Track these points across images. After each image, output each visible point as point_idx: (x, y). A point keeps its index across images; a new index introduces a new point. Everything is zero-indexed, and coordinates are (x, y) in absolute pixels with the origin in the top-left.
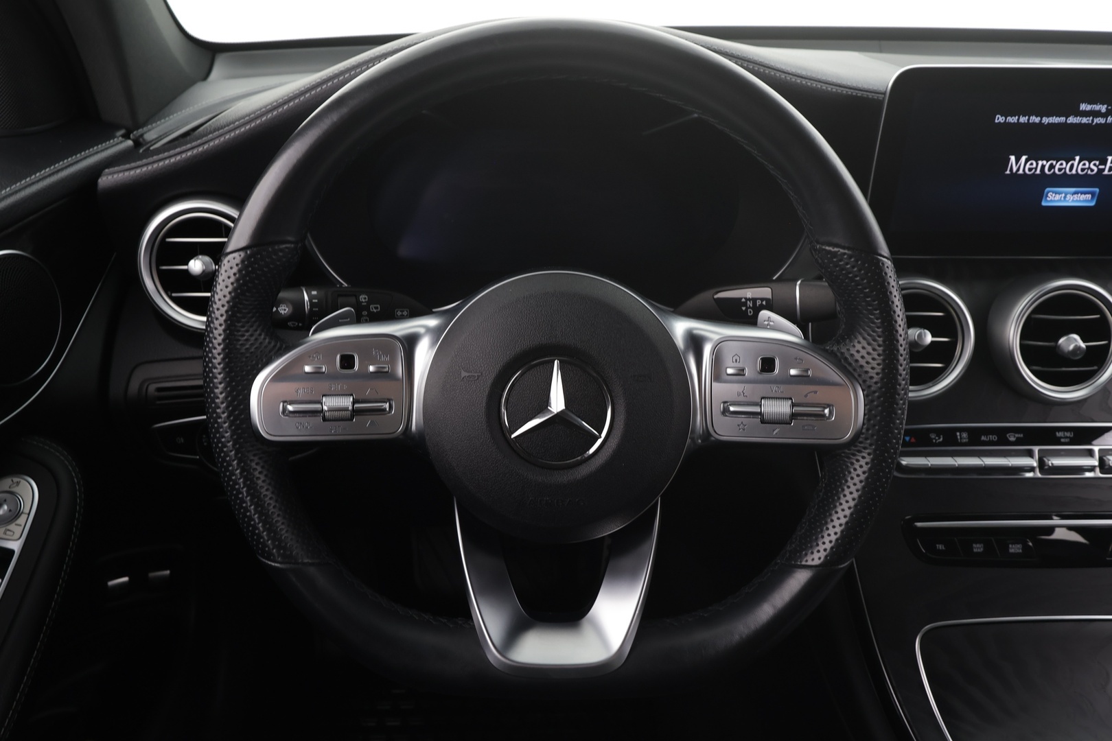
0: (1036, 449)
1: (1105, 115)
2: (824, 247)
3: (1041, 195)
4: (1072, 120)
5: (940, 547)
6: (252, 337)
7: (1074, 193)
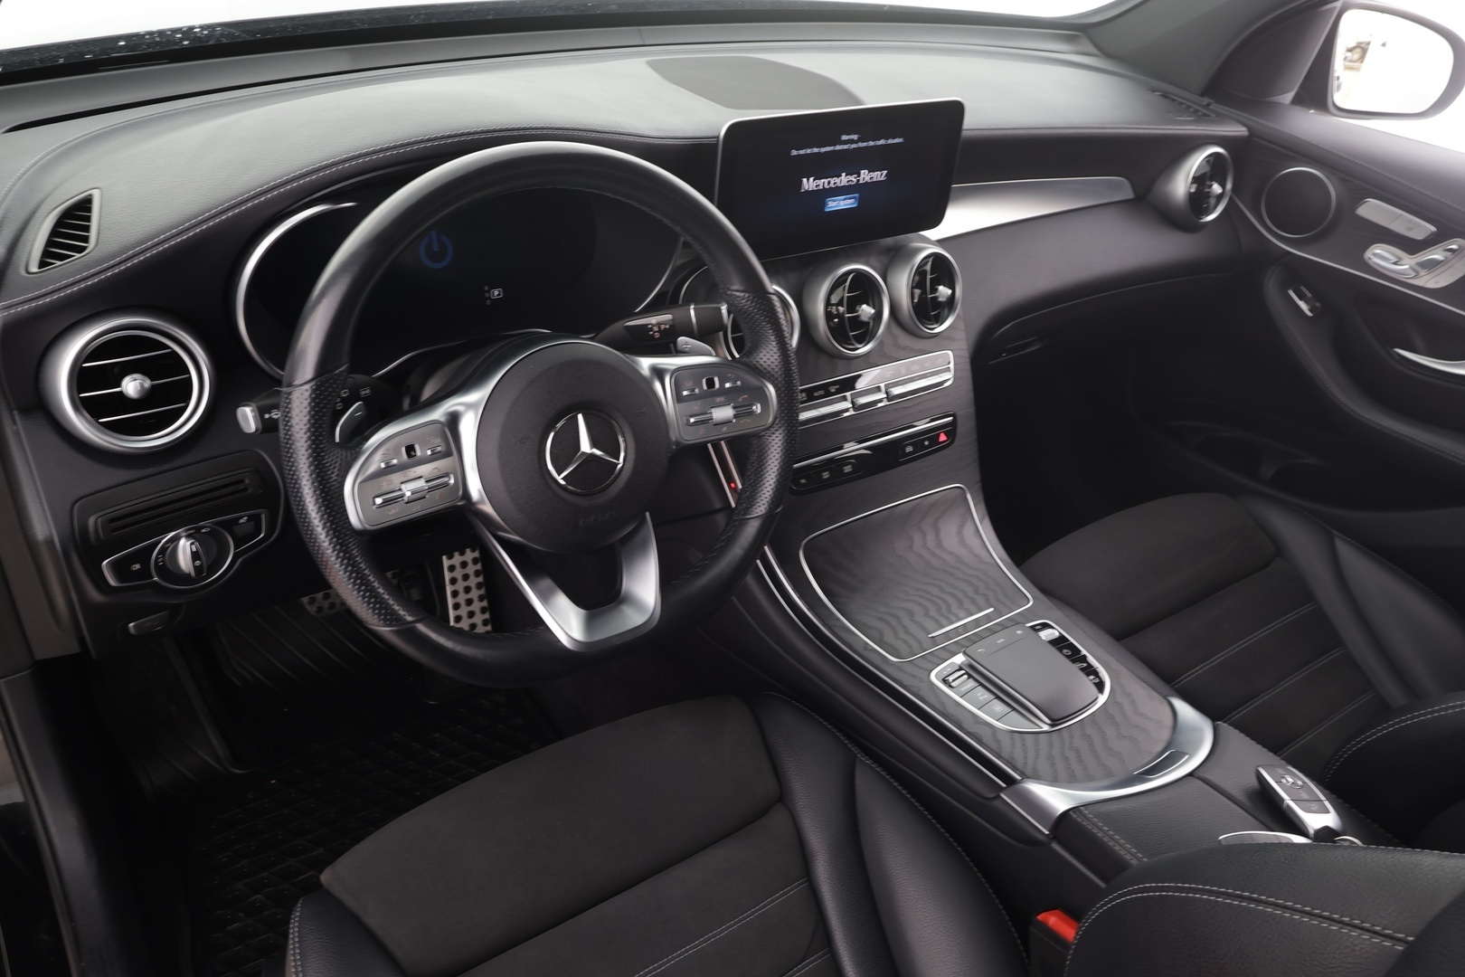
0: (848, 394)
1: (856, 142)
3: (824, 205)
4: (838, 147)
5: (803, 481)
7: (845, 199)
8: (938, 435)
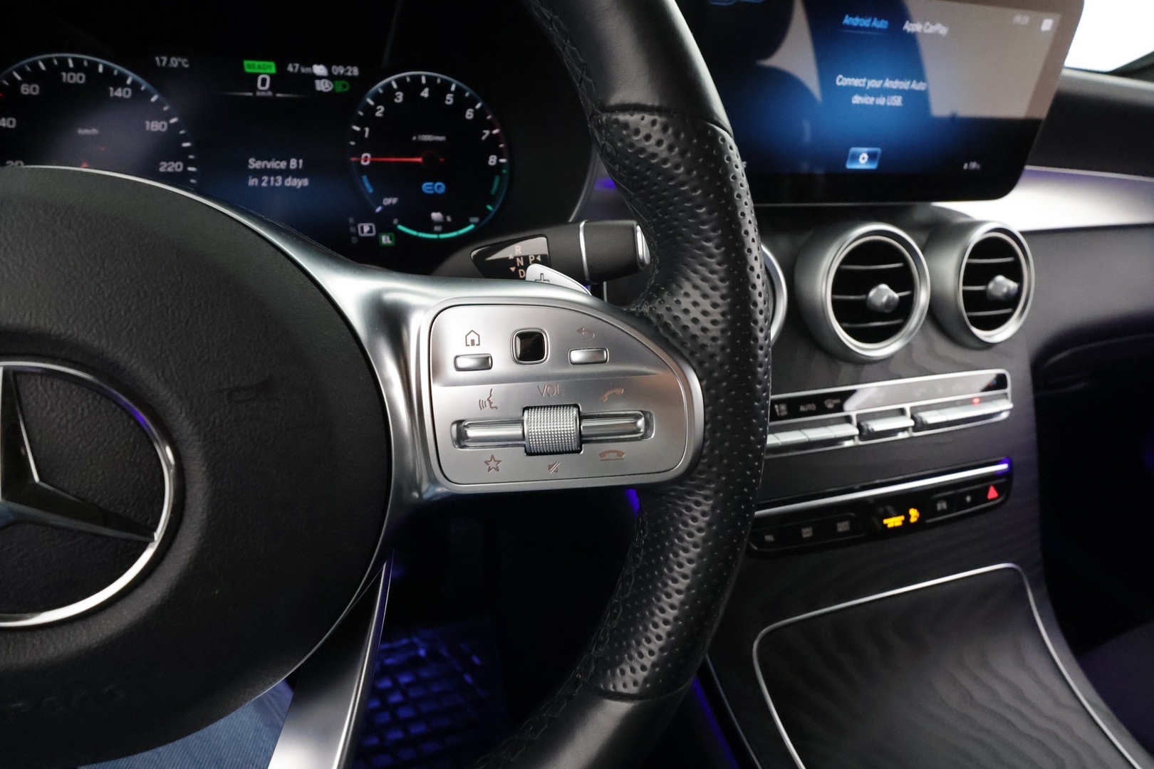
2: (614, 117)
5: (769, 538)
8: (986, 490)
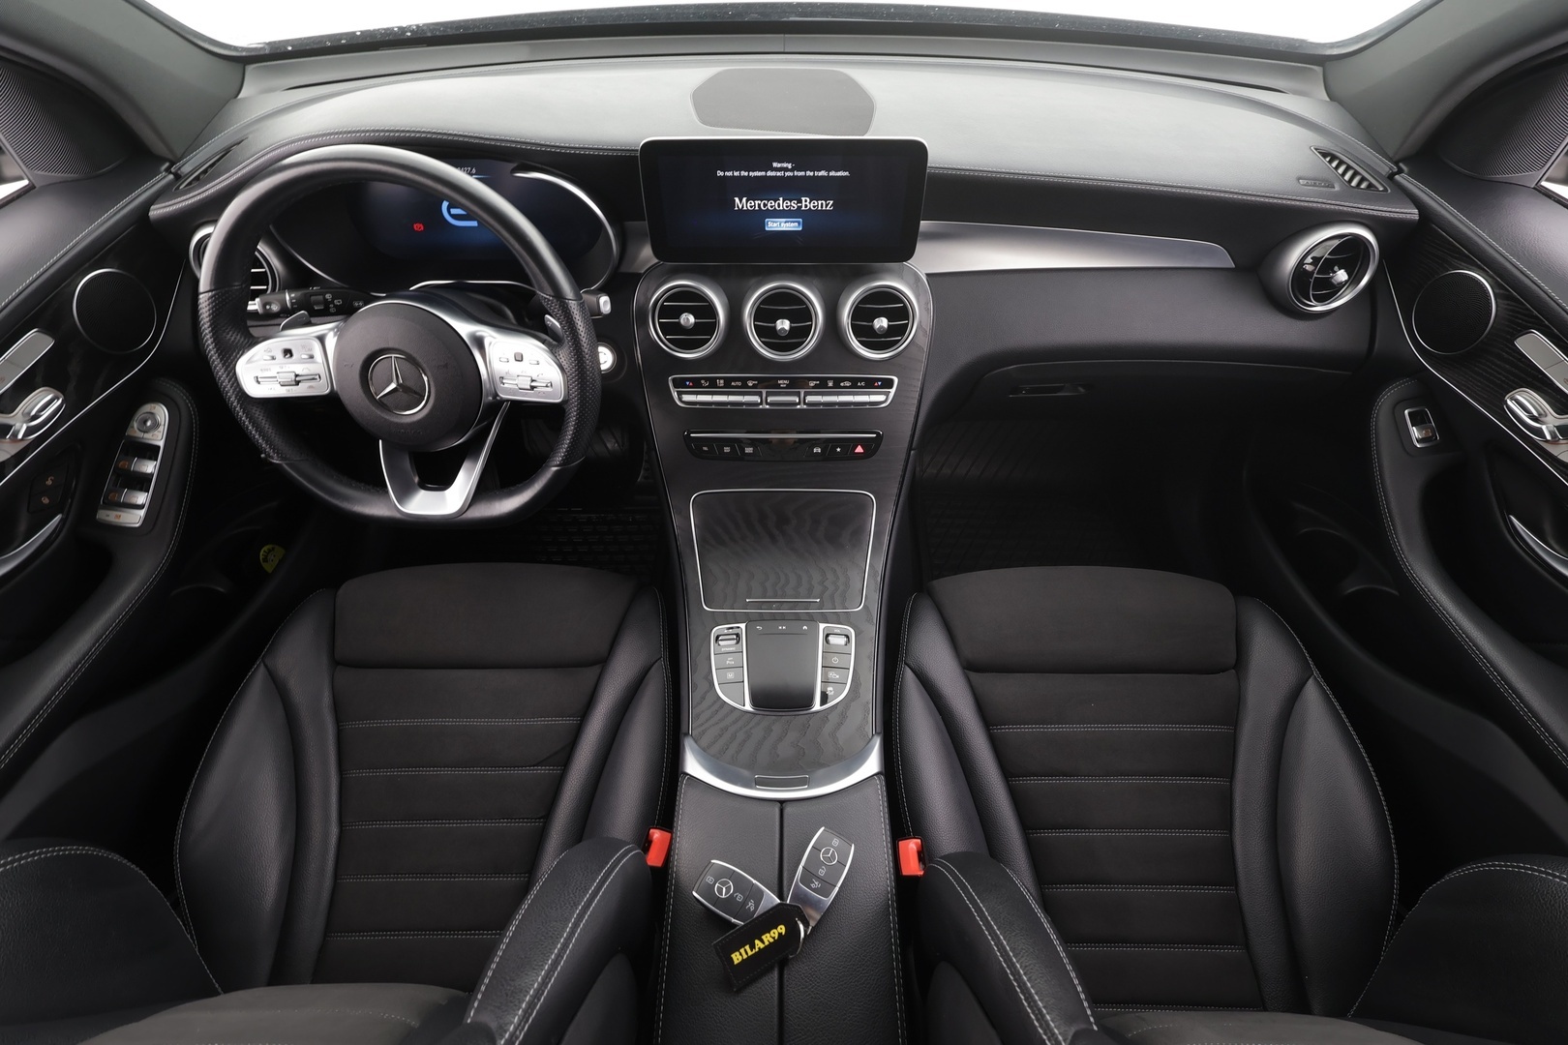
0: (764, 391)
1: (790, 170)
3: (763, 224)
4: (769, 173)
5: (705, 449)
6: (232, 337)
7: (786, 222)
